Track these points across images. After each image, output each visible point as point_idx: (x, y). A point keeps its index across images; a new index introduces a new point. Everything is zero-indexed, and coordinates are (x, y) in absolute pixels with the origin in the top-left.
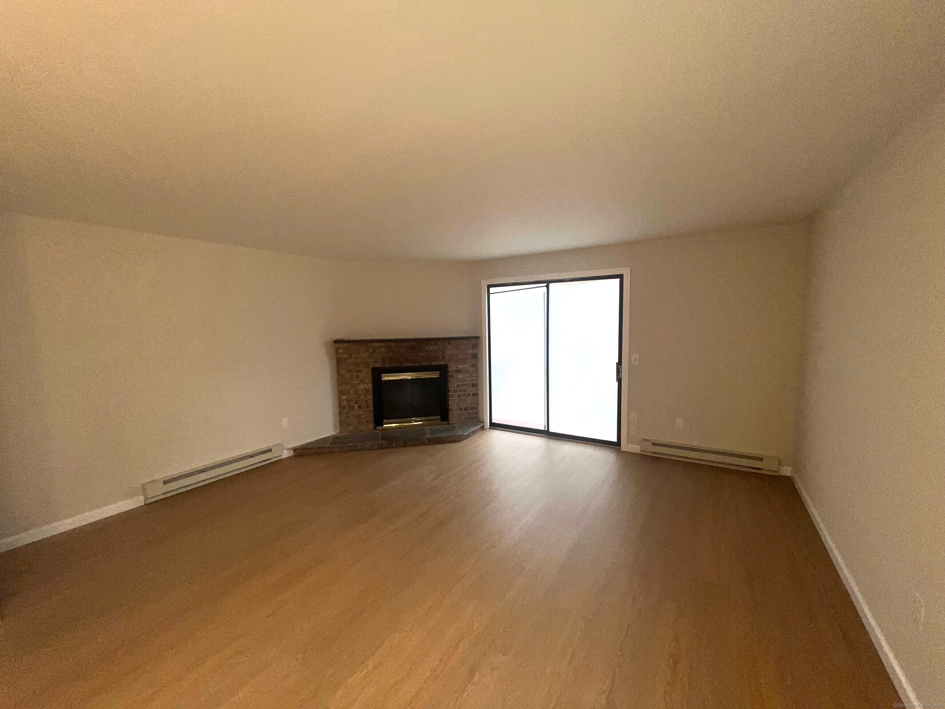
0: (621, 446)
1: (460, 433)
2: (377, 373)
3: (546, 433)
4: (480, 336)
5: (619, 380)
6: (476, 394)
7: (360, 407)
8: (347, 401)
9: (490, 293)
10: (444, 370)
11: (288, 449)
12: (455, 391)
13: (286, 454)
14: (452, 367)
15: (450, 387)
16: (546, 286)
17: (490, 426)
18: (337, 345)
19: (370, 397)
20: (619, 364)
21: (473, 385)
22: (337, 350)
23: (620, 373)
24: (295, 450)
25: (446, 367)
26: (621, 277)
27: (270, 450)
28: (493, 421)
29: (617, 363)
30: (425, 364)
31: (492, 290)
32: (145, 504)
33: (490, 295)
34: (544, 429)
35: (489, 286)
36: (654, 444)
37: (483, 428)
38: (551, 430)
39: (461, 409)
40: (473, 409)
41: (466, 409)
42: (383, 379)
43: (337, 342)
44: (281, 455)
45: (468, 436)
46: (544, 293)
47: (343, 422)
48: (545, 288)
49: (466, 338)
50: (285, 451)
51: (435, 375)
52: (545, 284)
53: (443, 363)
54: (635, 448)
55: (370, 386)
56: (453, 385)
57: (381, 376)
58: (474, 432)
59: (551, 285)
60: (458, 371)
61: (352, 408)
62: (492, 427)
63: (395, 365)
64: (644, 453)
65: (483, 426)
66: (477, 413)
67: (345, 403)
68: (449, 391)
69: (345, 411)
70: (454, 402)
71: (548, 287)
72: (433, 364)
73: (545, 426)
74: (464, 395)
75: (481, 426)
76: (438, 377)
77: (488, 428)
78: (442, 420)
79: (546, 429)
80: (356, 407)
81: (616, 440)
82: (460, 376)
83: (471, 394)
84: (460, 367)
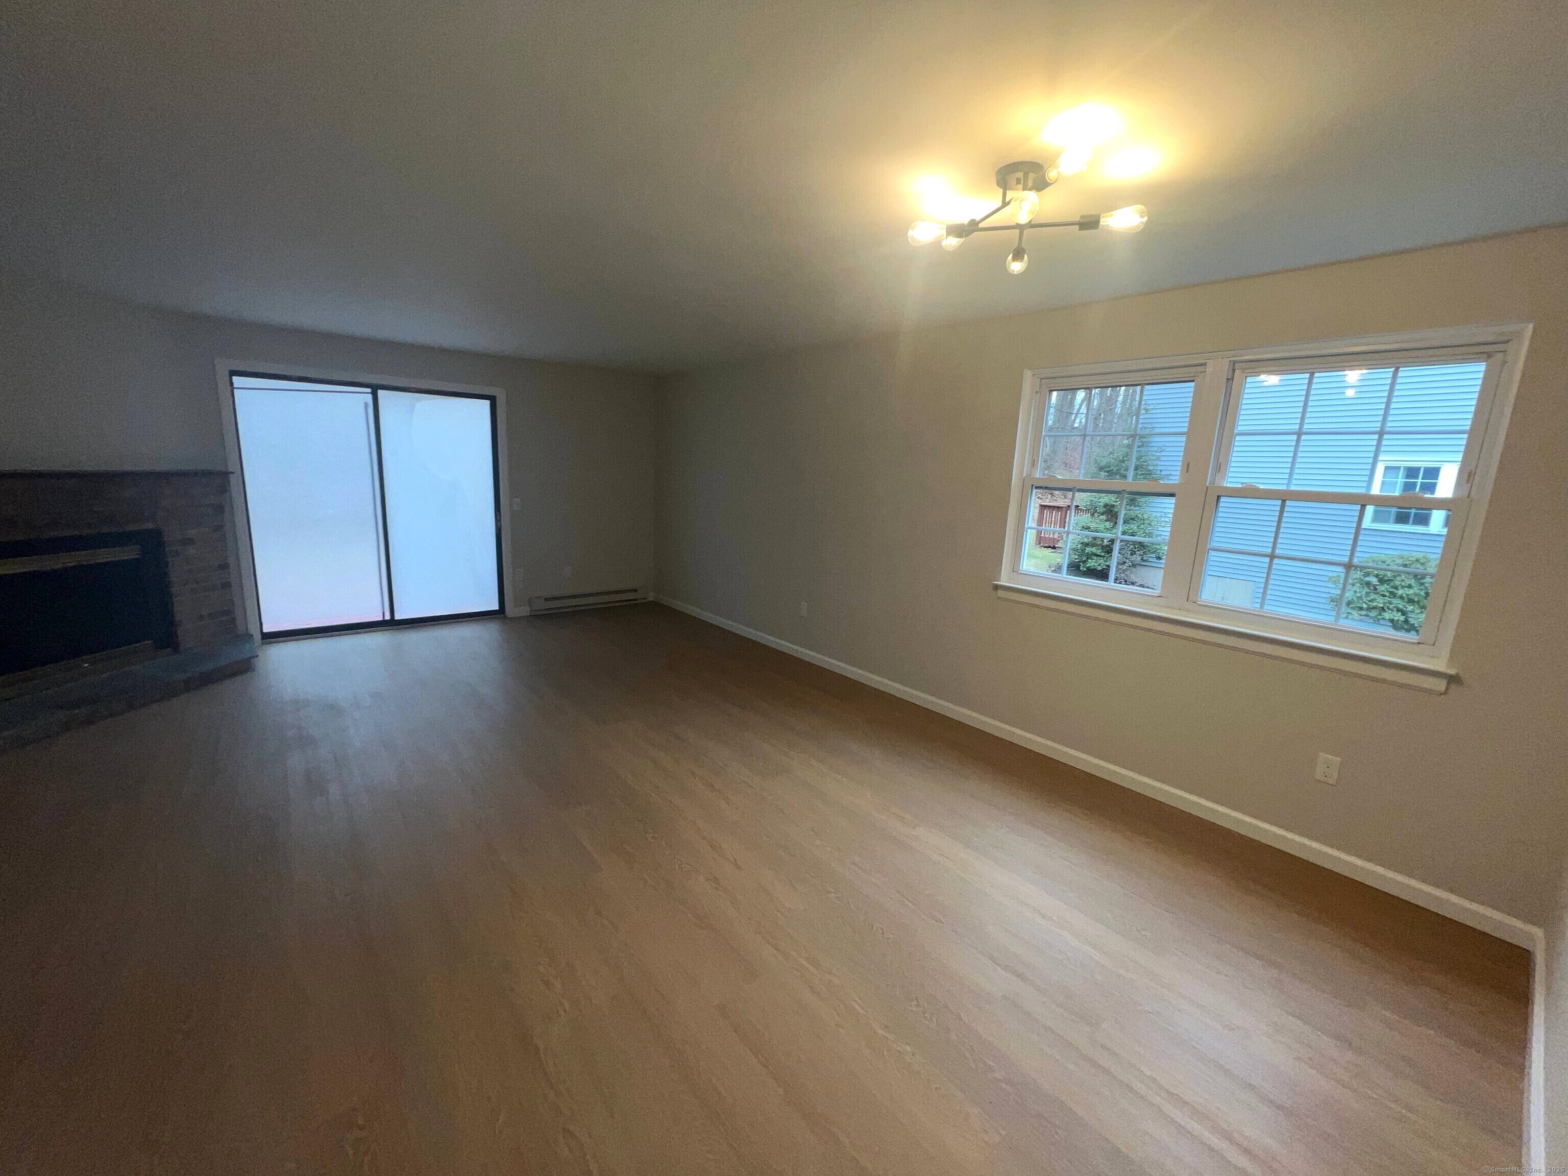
0: (505, 613)
3: (392, 624)
4: (224, 470)
6: (227, 585)
9: (234, 387)
10: (152, 541)
12: (180, 584)
14: (173, 534)
15: (168, 576)
16: (370, 393)
17: (261, 640)
21: (221, 567)
25: (158, 533)
26: (490, 398)
28: (266, 630)
30: (107, 533)
31: (238, 381)
33: (235, 391)
34: (383, 619)
35: (232, 373)
36: (546, 599)
38: (397, 617)
39: (201, 618)
40: (223, 613)
41: (211, 616)
46: (367, 404)
48: (370, 395)
51: (131, 554)
53: (151, 528)
54: (524, 611)
56: (177, 573)
59: (381, 393)
60: (189, 541)
62: (265, 640)
64: (535, 613)
65: (246, 641)
66: (233, 620)
68: (171, 585)
70: (184, 607)
71: (374, 394)
72: (125, 530)
73: (385, 613)
74: (205, 589)
75: (241, 641)
76: (138, 556)
77: (257, 644)
78: (162, 646)
79: (388, 618)
81: (497, 608)
82: (191, 551)
83: (219, 586)
84: (191, 533)
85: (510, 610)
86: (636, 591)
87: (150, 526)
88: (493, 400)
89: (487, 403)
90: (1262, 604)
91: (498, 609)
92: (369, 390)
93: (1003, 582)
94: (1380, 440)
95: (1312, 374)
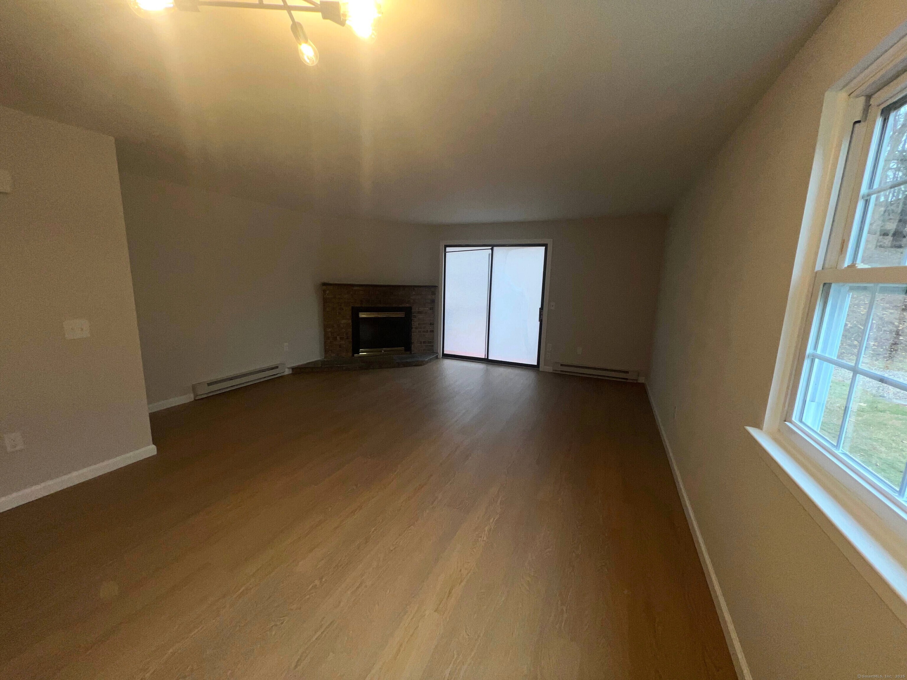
0: (539, 368)
1: (421, 359)
2: (355, 311)
3: (486, 361)
4: (437, 285)
5: (541, 320)
6: (432, 331)
7: (341, 338)
8: (331, 333)
9: (447, 251)
10: (408, 311)
11: (289, 368)
12: (416, 328)
13: (287, 372)
14: (415, 309)
15: (413, 324)
16: (491, 249)
17: (442, 356)
18: (324, 287)
19: (350, 330)
20: (541, 309)
21: (431, 324)
22: (324, 291)
23: (542, 316)
24: (293, 369)
25: (410, 308)
26: (545, 245)
27: (277, 367)
28: (445, 353)
29: (540, 308)
30: (394, 306)
31: (448, 249)
32: (195, 400)
33: (447, 253)
34: (484, 357)
35: (446, 246)
36: (562, 365)
37: (437, 357)
38: (490, 358)
39: (421, 343)
40: (430, 342)
41: (424, 342)
42: (360, 317)
43: (324, 284)
44: (284, 372)
45: (427, 362)
46: (489, 254)
47: (327, 349)
48: (491, 250)
49: (426, 286)
50: (287, 370)
51: (401, 315)
52: (490, 248)
53: (408, 306)
54: (549, 369)
55: (350, 321)
56: (415, 324)
57: (358, 314)
58: (430, 360)
59: (495, 248)
60: (420, 312)
61: (335, 339)
62: (443, 357)
63: (370, 306)
64: (554, 372)
65: (437, 356)
66: (433, 346)
67: (330, 334)
68: (412, 328)
69: (329, 341)
70: (415, 336)
71: (492, 249)
72: (400, 306)
73: (485, 355)
74: (424, 332)
75: (435, 355)
76: (404, 316)
77: (441, 357)
78: (406, 350)
79: (486, 358)
80: (338, 338)
81: (536, 364)
82: (421, 316)
83: (429, 331)
84: (421, 309)
87: (408, 305)
89: (544, 248)
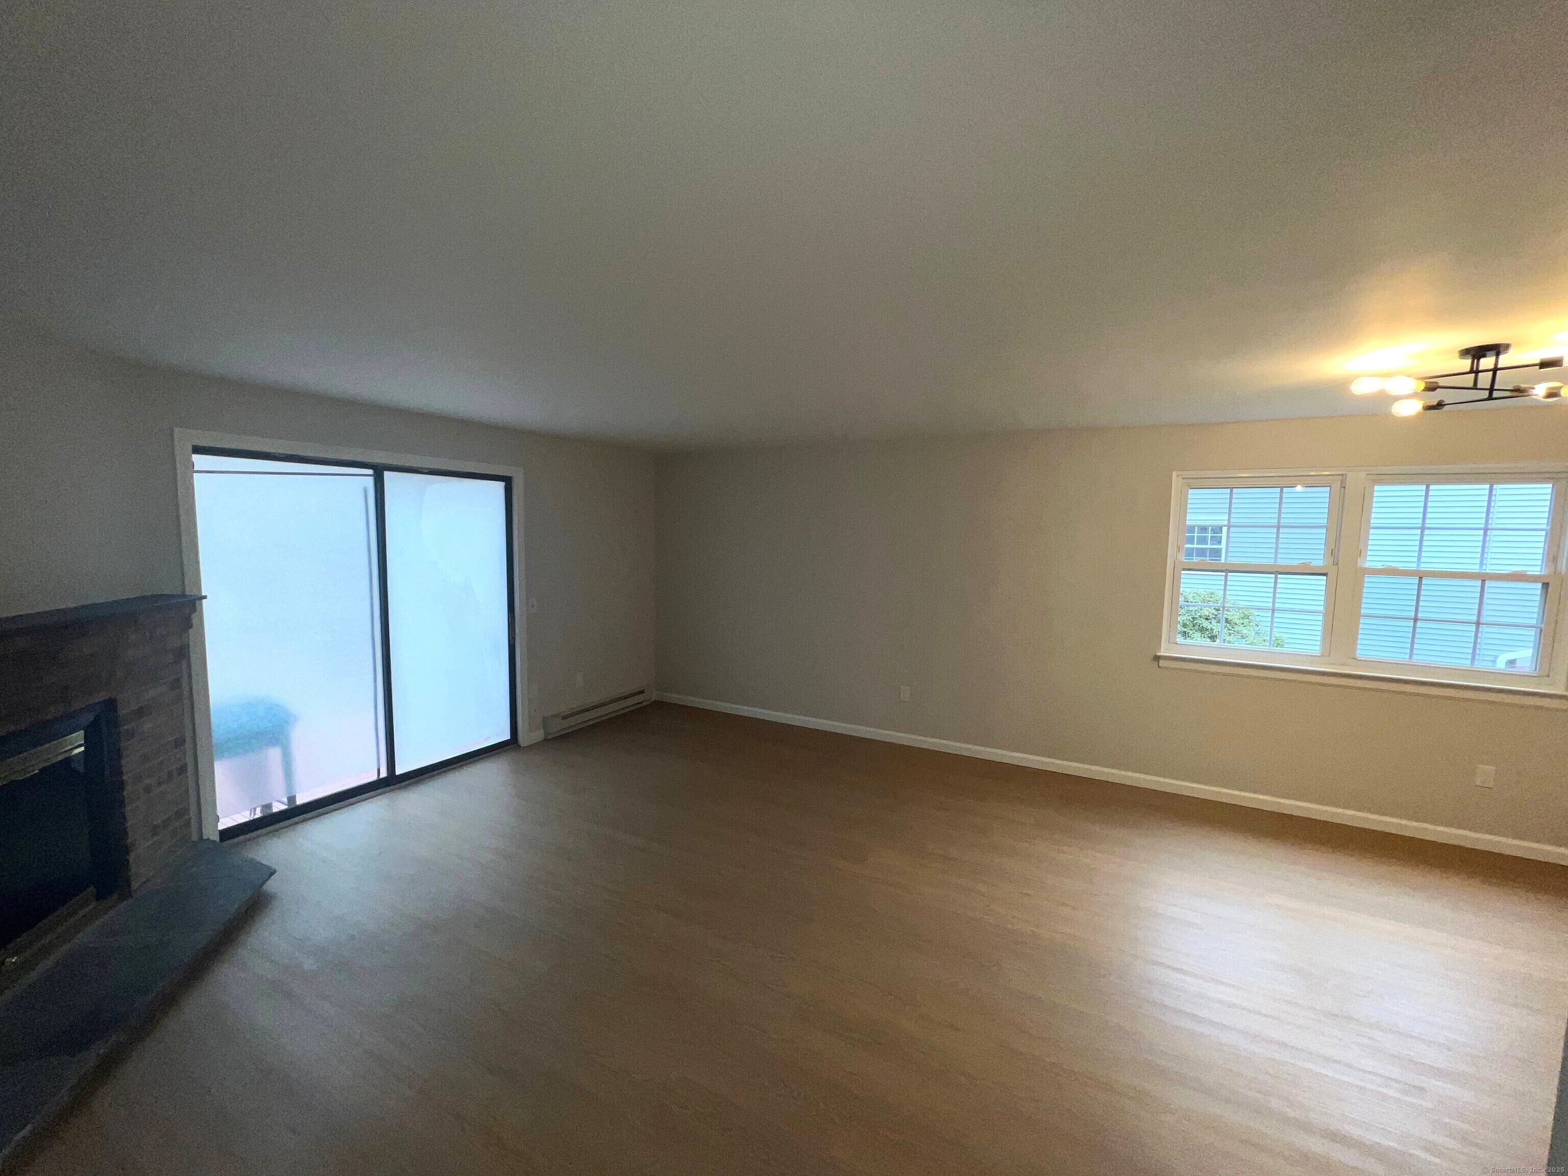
0: (518, 743)
6: (183, 770)
12: (137, 779)
14: (127, 704)
21: (177, 744)
26: (507, 480)
36: (564, 718)
40: (182, 813)
41: (166, 823)
48: (372, 479)
54: (539, 735)
56: (132, 763)
59: (387, 475)
60: (142, 712)
64: (550, 737)
70: (137, 818)
71: (378, 477)
83: (175, 772)
85: (523, 740)
86: (642, 692)
87: (105, 696)
88: (508, 482)
89: (499, 486)
90: (1411, 657)
91: (509, 738)
92: (371, 472)
93: (1162, 653)
94: (1485, 535)
95: (1428, 487)
